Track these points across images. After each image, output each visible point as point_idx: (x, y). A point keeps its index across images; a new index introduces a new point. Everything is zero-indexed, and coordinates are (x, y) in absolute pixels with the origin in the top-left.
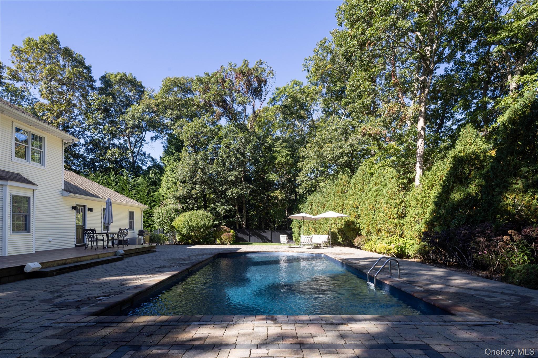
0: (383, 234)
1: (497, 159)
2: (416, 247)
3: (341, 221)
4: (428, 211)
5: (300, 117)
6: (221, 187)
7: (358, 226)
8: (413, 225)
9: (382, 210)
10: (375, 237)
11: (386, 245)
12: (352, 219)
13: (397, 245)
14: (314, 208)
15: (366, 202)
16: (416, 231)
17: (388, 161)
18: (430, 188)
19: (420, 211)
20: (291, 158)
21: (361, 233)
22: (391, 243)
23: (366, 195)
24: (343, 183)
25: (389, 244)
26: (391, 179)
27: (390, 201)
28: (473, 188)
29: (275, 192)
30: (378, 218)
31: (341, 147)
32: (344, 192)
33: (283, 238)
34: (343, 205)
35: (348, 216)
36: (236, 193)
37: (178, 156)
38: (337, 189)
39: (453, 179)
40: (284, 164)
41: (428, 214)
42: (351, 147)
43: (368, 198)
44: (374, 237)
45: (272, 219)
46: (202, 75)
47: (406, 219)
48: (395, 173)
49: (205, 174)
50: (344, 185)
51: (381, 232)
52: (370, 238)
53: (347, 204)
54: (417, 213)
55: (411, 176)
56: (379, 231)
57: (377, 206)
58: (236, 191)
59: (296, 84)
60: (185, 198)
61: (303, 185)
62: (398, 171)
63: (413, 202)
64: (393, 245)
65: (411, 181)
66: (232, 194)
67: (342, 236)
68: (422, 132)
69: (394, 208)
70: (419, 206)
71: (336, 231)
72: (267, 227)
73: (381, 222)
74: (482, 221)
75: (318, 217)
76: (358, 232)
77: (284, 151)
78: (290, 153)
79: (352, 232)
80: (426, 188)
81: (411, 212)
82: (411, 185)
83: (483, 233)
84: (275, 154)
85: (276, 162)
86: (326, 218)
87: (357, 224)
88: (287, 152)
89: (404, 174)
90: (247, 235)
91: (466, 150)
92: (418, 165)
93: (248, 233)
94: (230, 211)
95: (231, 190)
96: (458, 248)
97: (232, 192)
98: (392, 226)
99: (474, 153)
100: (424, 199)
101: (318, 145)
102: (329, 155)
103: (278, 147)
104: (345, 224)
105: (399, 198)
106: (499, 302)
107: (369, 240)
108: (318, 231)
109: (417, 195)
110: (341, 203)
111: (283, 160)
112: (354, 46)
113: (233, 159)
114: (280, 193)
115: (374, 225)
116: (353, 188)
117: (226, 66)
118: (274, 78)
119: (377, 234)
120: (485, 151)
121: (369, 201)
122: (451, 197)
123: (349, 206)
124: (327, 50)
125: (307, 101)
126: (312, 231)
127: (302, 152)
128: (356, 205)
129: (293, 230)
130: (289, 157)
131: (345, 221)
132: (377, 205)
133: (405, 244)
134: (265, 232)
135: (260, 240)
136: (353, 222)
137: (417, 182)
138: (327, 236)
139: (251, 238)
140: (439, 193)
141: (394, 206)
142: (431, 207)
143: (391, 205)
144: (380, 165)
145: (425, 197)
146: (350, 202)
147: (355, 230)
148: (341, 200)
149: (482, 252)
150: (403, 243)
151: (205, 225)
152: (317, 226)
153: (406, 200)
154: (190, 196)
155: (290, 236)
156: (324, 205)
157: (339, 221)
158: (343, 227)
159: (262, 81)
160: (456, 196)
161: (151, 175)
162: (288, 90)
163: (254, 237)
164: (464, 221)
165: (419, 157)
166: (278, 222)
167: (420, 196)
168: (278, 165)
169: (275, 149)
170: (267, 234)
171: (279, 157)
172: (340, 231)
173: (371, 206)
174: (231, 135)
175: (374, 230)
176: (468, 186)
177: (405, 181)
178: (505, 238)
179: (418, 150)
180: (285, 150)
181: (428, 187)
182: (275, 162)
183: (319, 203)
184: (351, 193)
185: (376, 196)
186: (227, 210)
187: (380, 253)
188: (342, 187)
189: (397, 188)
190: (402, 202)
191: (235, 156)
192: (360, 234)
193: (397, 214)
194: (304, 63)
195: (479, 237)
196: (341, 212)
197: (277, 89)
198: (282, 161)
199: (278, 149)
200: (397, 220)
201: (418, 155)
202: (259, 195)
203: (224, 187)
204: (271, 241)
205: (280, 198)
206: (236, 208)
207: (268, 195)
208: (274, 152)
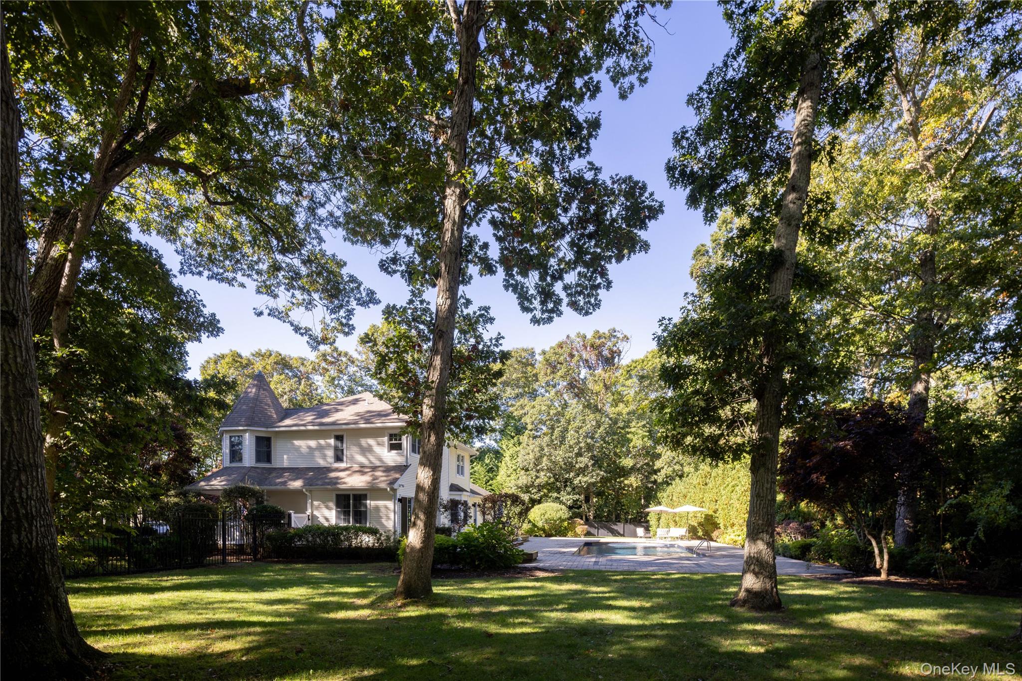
3: (701, 515)
6: (568, 474)
7: (716, 520)
12: (711, 513)
14: (674, 498)
15: (724, 497)
21: (718, 526)
24: (705, 474)
29: (630, 478)
32: (706, 484)
33: (640, 531)
34: (703, 499)
35: (707, 510)
36: (585, 482)
37: (519, 440)
43: (726, 493)
45: (625, 509)
49: (551, 460)
50: (706, 477)
52: (725, 531)
53: (708, 497)
56: (733, 525)
58: (585, 479)
60: (527, 487)
61: (663, 472)
66: (580, 482)
67: (701, 530)
71: (696, 525)
72: (618, 519)
75: (677, 510)
76: (716, 526)
79: (711, 525)
84: (629, 436)
85: (631, 445)
86: (686, 512)
87: (715, 517)
90: (596, 528)
93: (596, 525)
94: (577, 500)
95: (580, 478)
97: (580, 480)
104: (705, 518)
107: (725, 533)
108: (677, 524)
110: (701, 496)
111: (639, 442)
113: (582, 445)
114: (636, 480)
115: (729, 519)
116: (713, 481)
117: (573, 336)
119: (732, 528)
121: (726, 496)
123: (708, 500)
126: (672, 524)
128: (715, 499)
129: (651, 523)
130: (646, 439)
131: (705, 515)
134: (617, 525)
135: (611, 534)
136: (712, 516)
138: (685, 529)
143: (742, 502)
146: (710, 495)
147: (714, 523)
148: (702, 493)
151: (560, 518)
152: (677, 519)
154: (532, 485)
155: (647, 529)
156: (685, 497)
157: (699, 515)
158: (702, 520)
159: (615, 352)
161: (487, 461)
166: (632, 514)
168: (634, 448)
169: (629, 430)
170: (619, 527)
171: (635, 439)
172: (700, 524)
173: (727, 501)
174: (580, 417)
175: (729, 523)
183: (679, 494)
184: (711, 486)
185: (733, 491)
186: (573, 500)
188: (704, 478)
191: (585, 441)
192: (718, 528)
196: (701, 505)
198: (637, 444)
199: (633, 430)
202: (611, 482)
203: (572, 474)
204: (623, 535)
205: (635, 485)
206: (582, 497)
207: (620, 482)
208: (628, 433)
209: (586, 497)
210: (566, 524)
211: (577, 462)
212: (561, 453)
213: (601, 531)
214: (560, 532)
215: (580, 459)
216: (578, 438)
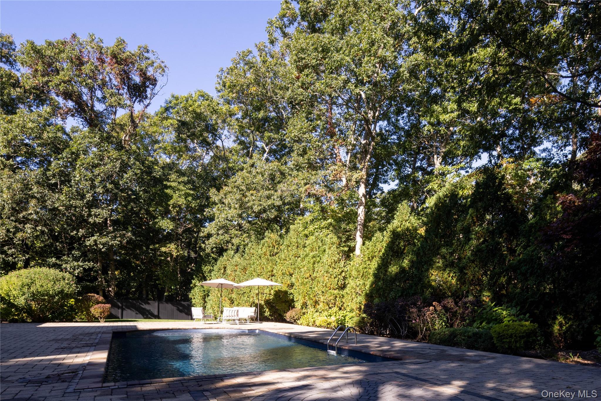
0: (321, 306)
1: (425, 239)
2: (356, 319)
3: (270, 291)
4: (368, 283)
5: (205, 143)
6: (75, 232)
7: (292, 297)
8: (353, 296)
9: (321, 279)
10: (313, 310)
11: (326, 318)
12: (285, 288)
13: (338, 317)
15: (302, 270)
16: (357, 303)
17: (324, 223)
18: (371, 259)
19: (361, 283)
20: (193, 199)
21: (294, 305)
22: (330, 316)
23: (302, 261)
24: (272, 243)
25: (329, 317)
26: (331, 245)
27: (331, 270)
28: (406, 263)
29: (168, 245)
30: (316, 288)
31: (269, 197)
32: (273, 255)
33: (198, 311)
34: (272, 271)
35: (278, 285)
36: (104, 244)
38: (264, 250)
39: (391, 253)
40: (183, 206)
41: (368, 286)
42: (282, 200)
43: (305, 265)
44: (311, 310)
45: (160, 284)
46: (40, 43)
47: (347, 290)
48: (335, 239)
49: (44, 207)
50: (273, 246)
51: (319, 304)
52: (306, 311)
53: (278, 269)
54: (358, 284)
55: (352, 245)
56: (316, 303)
57: (315, 275)
58: (104, 240)
59: (202, 96)
61: (212, 240)
62: (339, 237)
63: (354, 273)
64: (333, 319)
65: (352, 250)
66: (96, 244)
67: (269, 309)
68: (363, 199)
69: (335, 278)
70: (360, 277)
71: (263, 303)
73: (320, 293)
74: (414, 294)
76: (290, 304)
77: (183, 188)
78: (192, 192)
79: (283, 304)
80: (367, 259)
81: (351, 283)
82: (351, 254)
83: (415, 304)
84: (168, 191)
85: (171, 202)
86: (249, 287)
87: (290, 294)
88: (188, 191)
89: (345, 242)
90: (119, 307)
91: (402, 226)
92: (358, 234)
93: (120, 305)
94: (90, 269)
95: (95, 238)
96: (395, 318)
97: (95, 241)
98: (332, 298)
99: (408, 229)
100: (365, 271)
101: (240, 191)
102: (256, 206)
103: (174, 181)
104: (275, 295)
105: (340, 268)
106: (428, 353)
107: (304, 313)
108: (236, 303)
109: (358, 265)
110: (270, 269)
111: (182, 201)
112: (302, 94)
114: (176, 248)
115: (311, 296)
116: (285, 251)
117: (83, 37)
118: (165, 76)
119: (314, 307)
120: (416, 229)
121: (305, 268)
122: (390, 270)
123: (280, 273)
124: (251, 65)
125: (217, 124)
126: (226, 302)
127: (214, 195)
128: (289, 272)
129: (194, 301)
130: (190, 199)
131: (276, 291)
132: (315, 273)
133: (345, 317)
134: (149, 304)
135: (141, 315)
136: (286, 292)
137: (357, 252)
138: (253, 309)
139: (124, 312)
140: (379, 266)
141: (335, 276)
142: (371, 279)
143: (331, 275)
144: (316, 227)
145: (366, 268)
146: (282, 268)
147: (288, 302)
148: (270, 264)
149: (415, 320)
150: (343, 316)
151: (62, 292)
152: (234, 296)
153: (346, 269)
156: (245, 269)
157: (267, 291)
158: (272, 297)
159: (149, 79)
160: (393, 269)
162: (190, 102)
163: (129, 311)
164: (400, 294)
165: (360, 225)
167: (361, 267)
168: (174, 207)
169: (168, 184)
170: (153, 307)
171: (175, 196)
172: (268, 303)
173: (308, 275)
175: (312, 301)
176: (403, 261)
177: (346, 249)
178: (431, 308)
179: (359, 218)
180: (184, 186)
181: (369, 258)
182: (169, 203)
183: (236, 266)
184: (283, 256)
185: (314, 263)
186: (84, 269)
187: (320, 326)
188: (271, 248)
189: (338, 256)
190: (342, 271)
191: (105, 187)
192: (293, 307)
193: (337, 284)
194: (219, 74)
195: (412, 308)
196: (270, 279)
197: (173, 96)
198: (180, 203)
199: (173, 184)
200: (336, 292)
201: (359, 223)
202: (141, 248)
203: (82, 232)
204: (157, 317)
205: (175, 254)
206: (98, 265)
207: (155, 250)
208: (167, 187)
209: (103, 266)
210: (72, 301)
211: (90, 215)
212: (63, 197)
213: (128, 312)
214: (61, 314)
215: (94, 211)
216: (92, 180)
